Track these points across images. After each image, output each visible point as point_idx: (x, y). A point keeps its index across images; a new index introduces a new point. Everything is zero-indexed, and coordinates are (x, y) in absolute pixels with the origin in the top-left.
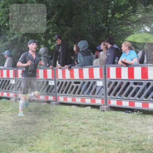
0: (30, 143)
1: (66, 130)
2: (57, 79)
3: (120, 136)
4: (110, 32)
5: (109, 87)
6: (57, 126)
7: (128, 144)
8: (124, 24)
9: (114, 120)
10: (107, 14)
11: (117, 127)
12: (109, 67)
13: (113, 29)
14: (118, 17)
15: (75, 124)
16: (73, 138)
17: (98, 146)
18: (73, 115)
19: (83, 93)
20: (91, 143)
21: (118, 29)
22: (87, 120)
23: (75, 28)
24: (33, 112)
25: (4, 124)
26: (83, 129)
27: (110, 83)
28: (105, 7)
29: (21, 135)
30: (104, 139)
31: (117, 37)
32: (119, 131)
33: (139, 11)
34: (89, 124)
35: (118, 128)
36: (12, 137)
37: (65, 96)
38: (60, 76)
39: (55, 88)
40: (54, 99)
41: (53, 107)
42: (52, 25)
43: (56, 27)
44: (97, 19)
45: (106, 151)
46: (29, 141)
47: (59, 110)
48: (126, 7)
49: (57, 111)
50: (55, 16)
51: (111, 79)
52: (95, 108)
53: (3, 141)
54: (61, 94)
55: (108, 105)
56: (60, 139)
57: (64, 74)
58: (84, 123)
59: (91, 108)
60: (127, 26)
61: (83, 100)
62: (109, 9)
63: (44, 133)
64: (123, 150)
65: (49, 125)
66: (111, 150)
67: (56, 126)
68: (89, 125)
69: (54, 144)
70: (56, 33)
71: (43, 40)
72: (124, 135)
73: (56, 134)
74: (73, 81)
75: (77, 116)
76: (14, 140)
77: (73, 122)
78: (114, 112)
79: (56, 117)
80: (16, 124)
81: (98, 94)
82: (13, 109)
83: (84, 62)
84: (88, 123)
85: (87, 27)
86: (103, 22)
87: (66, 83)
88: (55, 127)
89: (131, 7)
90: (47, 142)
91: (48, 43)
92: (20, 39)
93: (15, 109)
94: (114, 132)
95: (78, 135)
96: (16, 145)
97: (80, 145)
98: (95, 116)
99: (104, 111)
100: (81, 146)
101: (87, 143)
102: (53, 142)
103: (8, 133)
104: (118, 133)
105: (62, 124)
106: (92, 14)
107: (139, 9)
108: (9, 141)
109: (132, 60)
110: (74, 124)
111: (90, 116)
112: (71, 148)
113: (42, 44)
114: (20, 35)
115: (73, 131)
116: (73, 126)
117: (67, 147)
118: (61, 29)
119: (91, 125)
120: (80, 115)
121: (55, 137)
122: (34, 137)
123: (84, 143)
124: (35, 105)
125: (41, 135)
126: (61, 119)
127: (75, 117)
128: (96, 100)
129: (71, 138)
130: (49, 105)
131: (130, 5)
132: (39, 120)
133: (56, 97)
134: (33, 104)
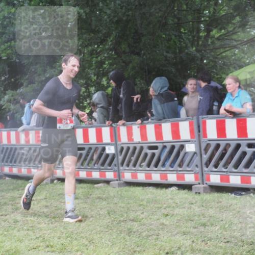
0: (77, 251)
1: (137, 228)
2: (118, 143)
3: (227, 234)
4: (205, 61)
5: (206, 153)
6: (123, 221)
7: (241, 247)
8: (227, 46)
9: (218, 207)
10: (199, 31)
11: (222, 220)
12: (204, 119)
13: (208, 55)
14: (217, 36)
15: (153, 217)
16: (149, 241)
17: (192, 253)
18: (148, 202)
19: (163, 165)
20: (179, 248)
21: (218, 55)
22: (171, 209)
23: (146, 57)
24: (82, 199)
25: (34, 221)
26: (165, 225)
27: (208, 146)
28: (194, 21)
29: (62, 239)
30: (201, 241)
31: (216, 70)
32: (227, 226)
33: (251, 24)
34: (175, 216)
35: (224, 222)
36: (47, 242)
37: (134, 171)
38: (124, 138)
39: (116, 159)
40: (115, 176)
41: (112, 190)
42: (108, 53)
43: (116, 56)
44: (182, 40)
46: (76, 248)
47: (124, 194)
48: (229, 18)
49: (122, 197)
50: (111, 39)
51: (210, 140)
52: (184, 189)
53: (34, 250)
54: (127, 168)
55: (206, 184)
56: (128, 243)
57: (130, 134)
58: (167, 215)
59: (178, 189)
60: (233, 50)
61: (164, 177)
62: (200, 22)
63: (101, 235)
65: (109, 220)
67: (120, 221)
68: (176, 218)
69: (117, 252)
71: (94, 78)
72: (234, 232)
73: (120, 235)
74: (145, 146)
75: (155, 204)
76: (52, 247)
77: (148, 214)
78: (216, 195)
79: (120, 207)
80: (53, 220)
81: (188, 165)
82: (48, 195)
83: (163, 113)
84: (173, 215)
85: (165, 54)
86: (192, 45)
87: (135, 148)
88: (118, 224)
89: (238, 18)
90: (107, 249)
91: (102, 83)
93: (52, 195)
94: (218, 228)
95: (158, 235)
97: (161, 252)
98: (185, 203)
99: (199, 193)
100: (163, 254)
101: (173, 248)
102: (116, 249)
103: (41, 236)
104: (225, 229)
105: (131, 218)
106: (172, 32)
107: (252, 21)
108: (42, 249)
109: (242, 106)
110: (150, 217)
111: (176, 203)
113: (92, 86)
114: (55, 71)
115: (149, 228)
116: (149, 221)
118: (122, 59)
119: (179, 218)
120: (160, 202)
121: (120, 240)
122: (85, 242)
123: (168, 248)
124: (85, 188)
125: (96, 237)
126: (128, 209)
127: (152, 206)
128: (185, 175)
129: (146, 242)
130: (109, 186)
131: (235, 14)
132: (93, 213)
133: (119, 173)
134: (82, 185)
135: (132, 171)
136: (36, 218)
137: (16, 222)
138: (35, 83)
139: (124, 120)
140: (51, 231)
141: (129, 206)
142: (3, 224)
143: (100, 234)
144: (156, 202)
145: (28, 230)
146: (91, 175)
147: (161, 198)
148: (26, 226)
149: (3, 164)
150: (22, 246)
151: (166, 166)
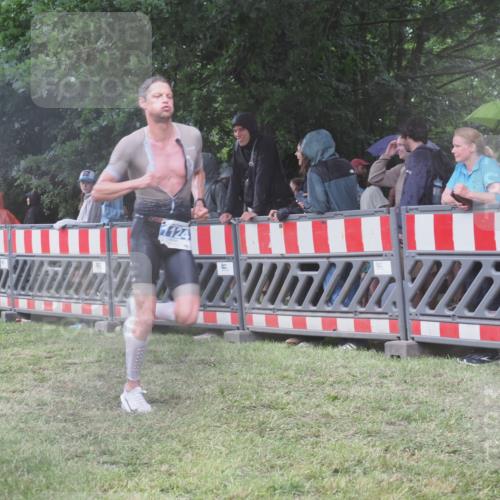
0: (162, 463)
1: (278, 422)
2: (242, 256)
3: (453, 437)
4: (413, 100)
5: (413, 280)
6: (249, 408)
7: (481, 464)
8: (458, 71)
9: (435, 385)
10: (401, 39)
11: (443, 410)
12: (411, 213)
13: (421, 88)
14: (437, 49)
15: (307, 401)
16: (300, 446)
17: (384, 472)
18: (298, 372)
19: (329, 301)
20: (359, 462)
21: (439, 88)
22: (344, 387)
23: (297, 88)
24: (169, 363)
25: (77, 404)
26: (332, 418)
27: (417, 265)
28: (392, 20)
29: (131, 439)
30: (402, 448)
31: (435, 116)
32: (452, 422)
34: (351, 401)
35: (447, 414)
36: (103, 445)
37: (271, 312)
38: (252, 246)
39: (235, 287)
40: (233, 320)
41: (230, 348)
42: (223, 81)
43: (236, 87)
44: (368, 57)
45: (411, 488)
46: (160, 457)
47: (251, 355)
48: (462, 15)
49: (246, 360)
50: (230, 52)
51: (420, 254)
52: (368, 349)
53: (76, 459)
54: (258, 306)
55: (413, 339)
56: (259, 450)
57: (264, 238)
58: (336, 398)
59: (357, 349)
60: (467, 79)
61: (330, 324)
62: (405, 23)
63: (208, 433)
64: (467, 484)
65: (221, 406)
66: (426, 486)
67: (244, 407)
68: (353, 404)
69: (238, 467)
70: (235, 105)
72: (467, 434)
73: (244, 436)
74: (294, 263)
75: (311, 375)
76: (112, 454)
77: (297, 395)
78: (432, 362)
79: (244, 380)
80: (114, 403)
81: (378, 303)
82: (103, 355)
83: (329, 200)
84: (347, 398)
85: (334, 83)
86: (389, 67)
87: (274, 267)
88: (240, 412)
89: (479, 17)
90: (219, 461)
91: (211, 138)
93: (111, 355)
94: (434, 424)
95: (317, 437)
96: (116, 470)
97: (324, 468)
98: (370, 375)
99: (399, 357)
100: (328, 472)
101: (347, 461)
102: (236, 461)
103: (90, 433)
104: (449, 427)
105: (265, 401)
106: (350, 40)
108: (94, 458)
109: (486, 189)
110: (303, 400)
111: (354, 376)
112: (297, 479)
114: (119, 115)
115: (300, 423)
116: (301, 409)
117: (282, 475)
118: (250, 92)
119: (359, 405)
120: (322, 373)
121: (244, 443)
122: (175, 445)
123: (336, 462)
124: (175, 342)
125: (198, 437)
126: (260, 384)
127: (305, 379)
128: (372, 321)
129: (294, 448)
130: (221, 340)
131: (473, 8)
132: (190, 391)
133: (242, 315)
134: (169, 336)
135: (268, 312)
136: (81, 398)
137: (42, 404)
138: (79, 139)
140: (110, 423)
141: (261, 378)
142: (17, 408)
143: (204, 431)
144: (314, 371)
145: (65, 421)
147: (324, 366)
148: (62, 412)
149: (15, 292)
150: (54, 452)
151: (335, 303)
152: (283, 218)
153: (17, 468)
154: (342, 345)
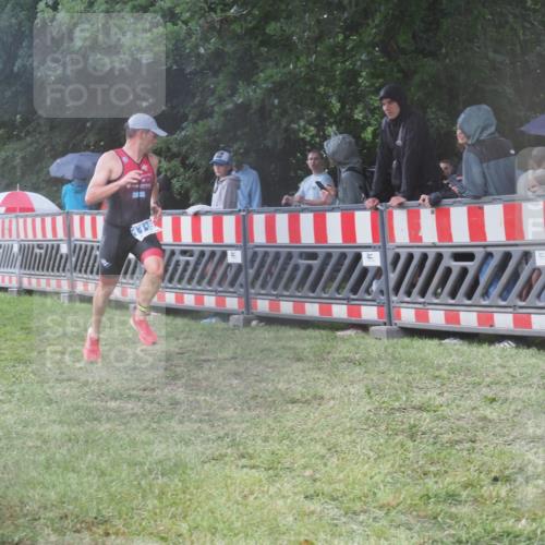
0: (305, 467)
1: (430, 425)
2: (389, 245)
6: (399, 410)
15: (462, 403)
16: (454, 452)
18: (452, 371)
19: (486, 294)
20: (521, 470)
22: (502, 388)
23: (451, 61)
24: (311, 361)
25: (213, 404)
26: (490, 421)
29: (271, 442)
34: (511, 403)
36: (241, 447)
37: (421, 306)
38: (401, 235)
39: (383, 277)
40: (380, 314)
41: (375, 344)
42: (369, 53)
43: (382, 60)
44: (529, 26)
46: (303, 461)
47: (399, 353)
49: (396, 359)
50: (377, 22)
52: (529, 347)
53: (213, 462)
54: (407, 299)
56: (411, 455)
57: (414, 226)
58: (493, 400)
59: (516, 347)
61: (486, 319)
63: (354, 436)
65: (368, 407)
67: (392, 409)
68: (513, 407)
69: (389, 473)
70: (381, 80)
71: (336, 105)
73: (394, 439)
74: (447, 252)
75: (466, 375)
76: (251, 457)
77: (451, 396)
79: (392, 379)
80: (252, 403)
81: (539, 296)
82: (239, 351)
83: (487, 183)
84: (506, 400)
85: (491, 55)
87: (425, 257)
88: (389, 414)
90: (367, 466)
91: (356, 117)
92: (255, 106)
93: (248, 352)
95: (473, 442)
96: (257, 475)
97: (482, 476)
98: (531, 376)
100: (486, 480)
101: (508, 468)
102: (385, 467)
103: (227, 435)
105: (416, 402)
106: (509, 7)
108: (232, 461)
110: (457, 402)
111: (513, 376)
112: (453, 487)
113: (331, 125)
114: (255, 91)
115: (454, 426)
116: (456, 411)
117: (436, 482)
118: (398, 65)
119: (519, 408)
120: (478, 373)
121: (394, 447)
122: (319, 448)
123: (496, 469)
124: (316, 338)
125: (343, 440)
126: (409, 384)
127: (460, 379)
128: (533, 316)
129: (449, 454)
130: (366, 337)
132: (334, 390)
133: (389, 309)
134: (310, 332)
135: (417, 306)
136: (216, 397)
137: (175, 403)
138: (212, 117)
139: (404, 197)
140: (249, 424)
141: (410, 378)
142: (148, 406)
143: (350, 434)
144: (469, 371)
145: (201, 421)
146: (329, 312)
147: (480, 364)
148: (197, 411)
150: (189, 454)
151: (491, 297)
152: (435, 204)
153: (150, 471)
154: (500, 342)
